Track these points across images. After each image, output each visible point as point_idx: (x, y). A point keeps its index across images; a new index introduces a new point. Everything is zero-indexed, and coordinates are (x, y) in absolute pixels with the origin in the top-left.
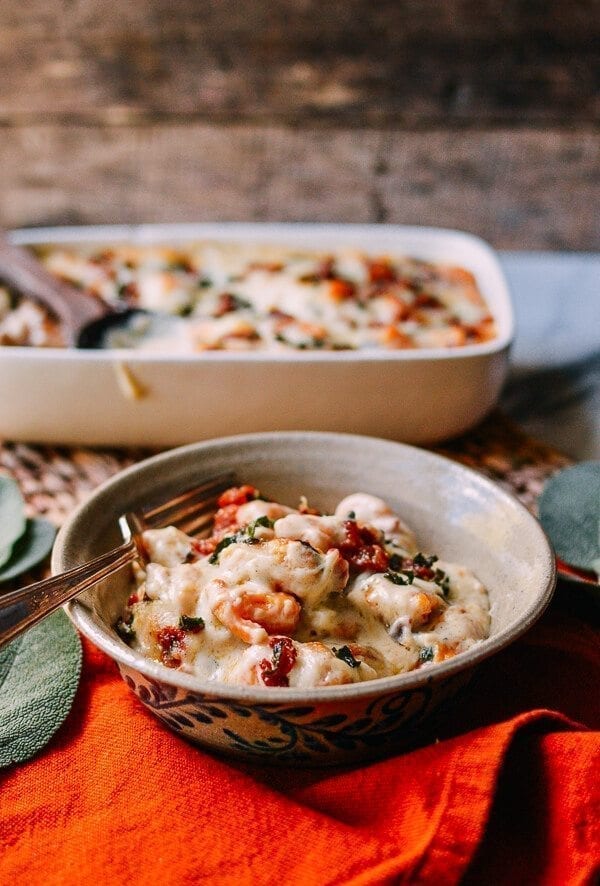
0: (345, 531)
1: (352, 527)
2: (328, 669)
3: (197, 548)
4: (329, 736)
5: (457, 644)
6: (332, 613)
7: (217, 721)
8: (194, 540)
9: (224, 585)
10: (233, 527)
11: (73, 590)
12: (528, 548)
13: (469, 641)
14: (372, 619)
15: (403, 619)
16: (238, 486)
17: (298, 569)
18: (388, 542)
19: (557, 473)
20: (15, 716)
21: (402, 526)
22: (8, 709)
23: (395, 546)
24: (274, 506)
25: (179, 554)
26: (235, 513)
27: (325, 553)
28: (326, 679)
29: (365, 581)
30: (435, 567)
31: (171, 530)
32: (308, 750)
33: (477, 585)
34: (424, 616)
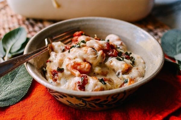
0: (106, 45)
1: (108, 44)
2: (96, 85)
3: (66, 48)
4: (96, 104)
5: (135, 78)
6: (100, 68)
7: (65, 98)
8: (66, 45)
9: (70, 59)
10: (76, 42)
11: (27, 59)
12: (157, 52)
13: (138, 78)
14: (111, 70)
15: (120, 71)
16: (79, 31)
17: (91, 56)
18: (119, 48)
19: (166, 31)
20: (13, 92)
21: (123, 44)
22: (11, 90)
23: (121, 49)
24: (88, 37)
25: (61, 49)
26: (77, 38)
27: (99, 51)
28: (96, 88)
29: (110, 59)
30: (131, 56)
31: (60, 43)
32: (90, 107)
33: (142, 61)
34: (126, 70)
